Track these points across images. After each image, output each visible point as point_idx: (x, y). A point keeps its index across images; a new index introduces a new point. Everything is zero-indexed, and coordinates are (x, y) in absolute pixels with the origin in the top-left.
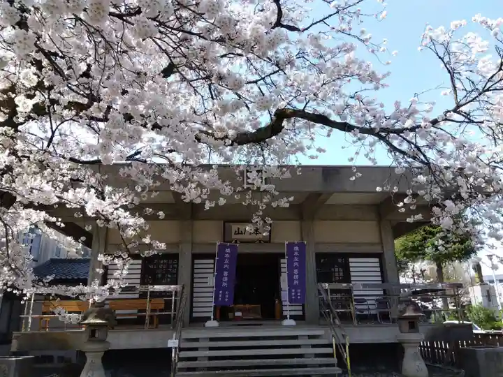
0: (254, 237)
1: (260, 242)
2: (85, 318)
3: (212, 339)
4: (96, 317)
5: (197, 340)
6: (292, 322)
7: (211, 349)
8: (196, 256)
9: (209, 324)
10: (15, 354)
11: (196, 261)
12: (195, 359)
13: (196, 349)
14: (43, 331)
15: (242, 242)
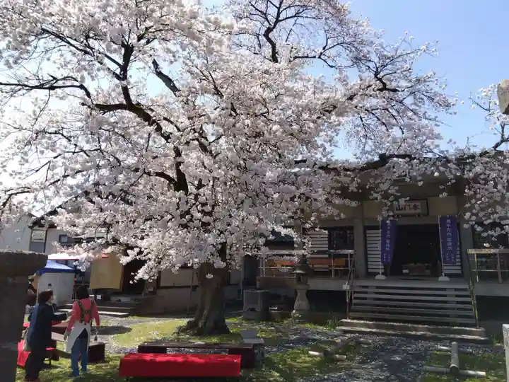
0: (413, 211)
1: (419, 216)
2: (294, 270)
3: (378, 287)
4: (300, 269)
5: (367, 287)
6: (447, 279)
7: (376, 293)
8: (366, 228)
9: (378, 277)
10: (260, 289)
11: (368, 232)
12: (365, 299)
13: (366, 293)
14: (271, 277)
15: (404, 216)
